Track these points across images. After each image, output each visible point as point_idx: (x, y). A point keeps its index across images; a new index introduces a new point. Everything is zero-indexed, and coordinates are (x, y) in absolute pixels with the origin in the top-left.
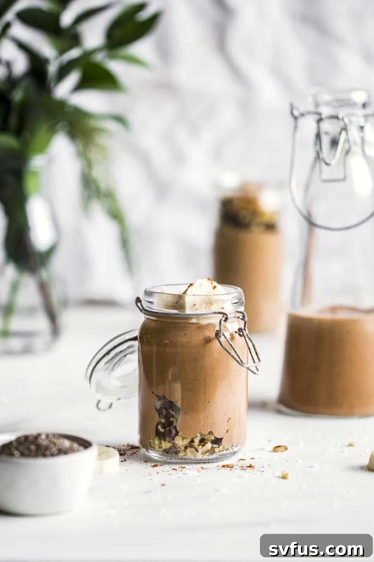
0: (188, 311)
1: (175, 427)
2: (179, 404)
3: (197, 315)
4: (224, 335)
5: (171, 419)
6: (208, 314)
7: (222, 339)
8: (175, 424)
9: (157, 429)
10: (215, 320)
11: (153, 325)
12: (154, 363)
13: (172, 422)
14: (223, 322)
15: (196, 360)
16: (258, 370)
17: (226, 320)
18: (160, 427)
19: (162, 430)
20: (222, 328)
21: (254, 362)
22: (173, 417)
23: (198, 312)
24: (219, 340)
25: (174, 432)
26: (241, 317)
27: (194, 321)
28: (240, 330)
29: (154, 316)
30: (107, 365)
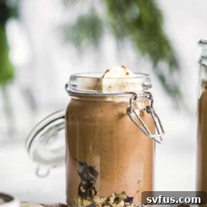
0: (105, 91)
1: (94, 188)
2: (98, 169)
3: (111, 94)
4: (134, 111)
5: (92, 182)
6: (121, 94)
7: (133, 115)
8: (94, 185)
9: (80, 190)
10: (126, 99)
11: (77, 103)
12: (78, 135)
13: (92, 184)
14: (133, 100)
15: (111, 132)
16: (162, 140)
17: (135, 98)
18: (81, 188)
19: (84, 191)
20: (132, 105)
21: (159, 133)
22: (93, 180)
23: (113, 92)
24: (130, 116)
25: (93, 192)
26: (148, 96)
27: (109, 99)
28: (148, 107)
29: (77, 96)
30: (43, 137)
